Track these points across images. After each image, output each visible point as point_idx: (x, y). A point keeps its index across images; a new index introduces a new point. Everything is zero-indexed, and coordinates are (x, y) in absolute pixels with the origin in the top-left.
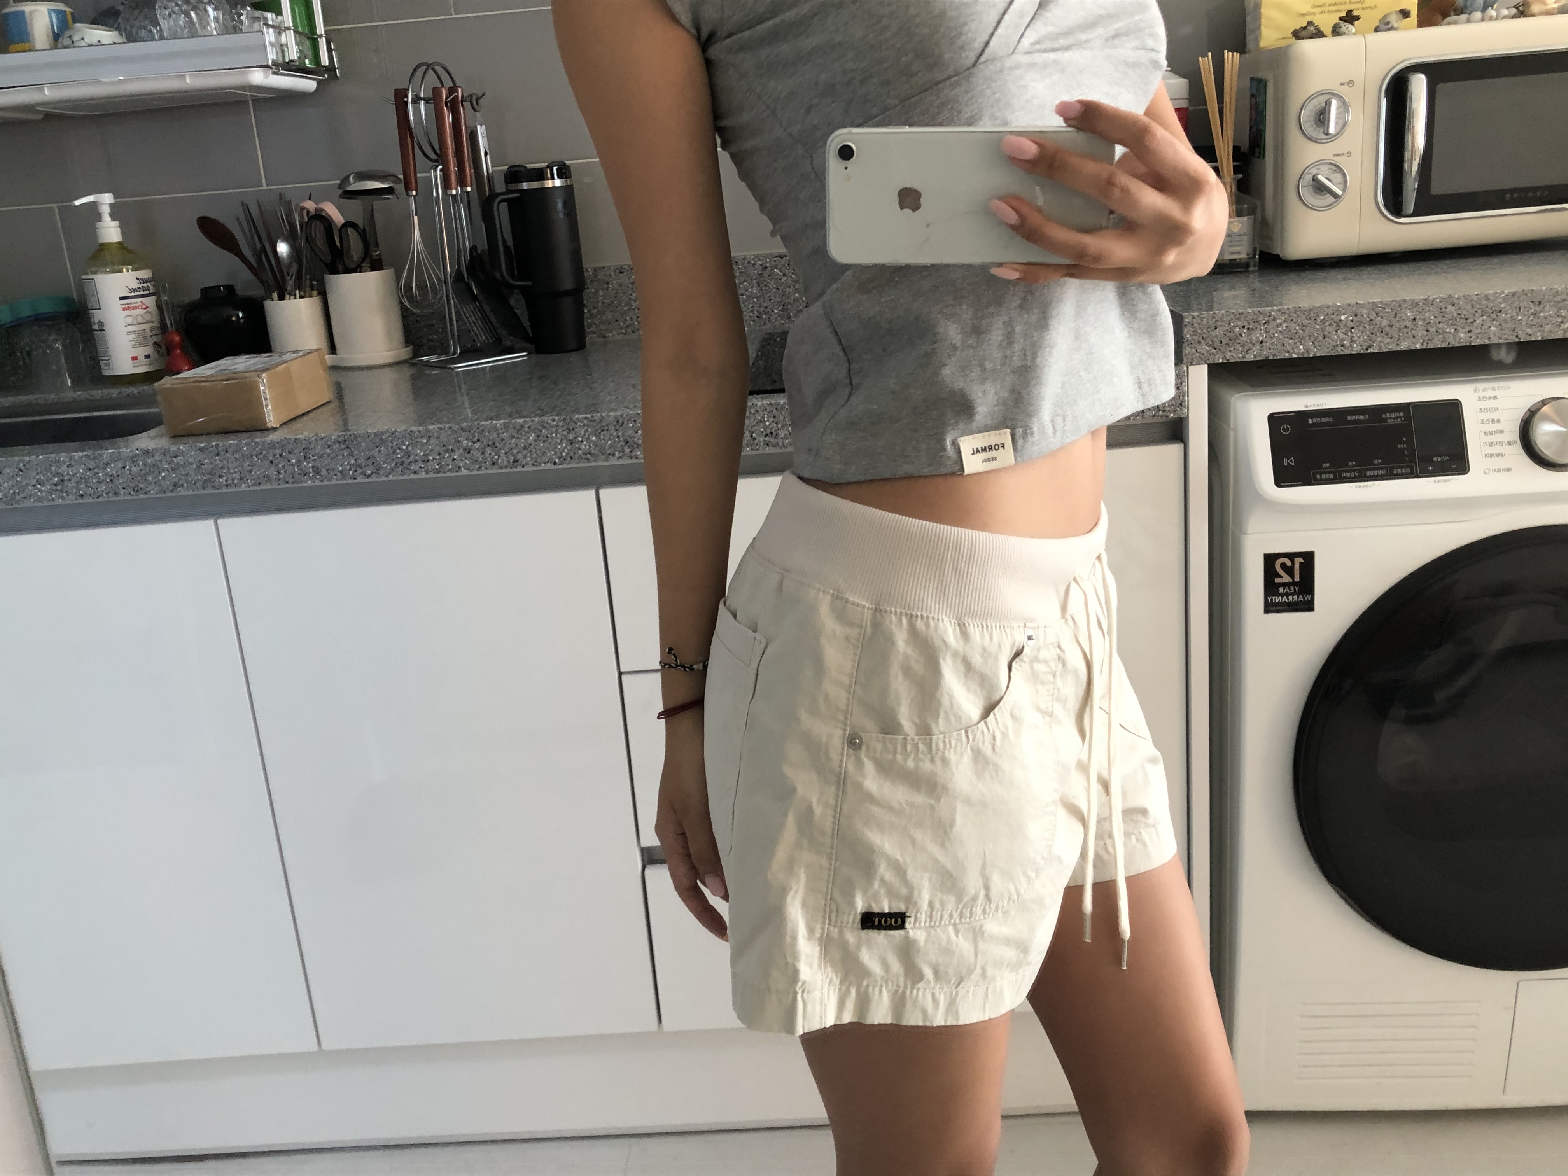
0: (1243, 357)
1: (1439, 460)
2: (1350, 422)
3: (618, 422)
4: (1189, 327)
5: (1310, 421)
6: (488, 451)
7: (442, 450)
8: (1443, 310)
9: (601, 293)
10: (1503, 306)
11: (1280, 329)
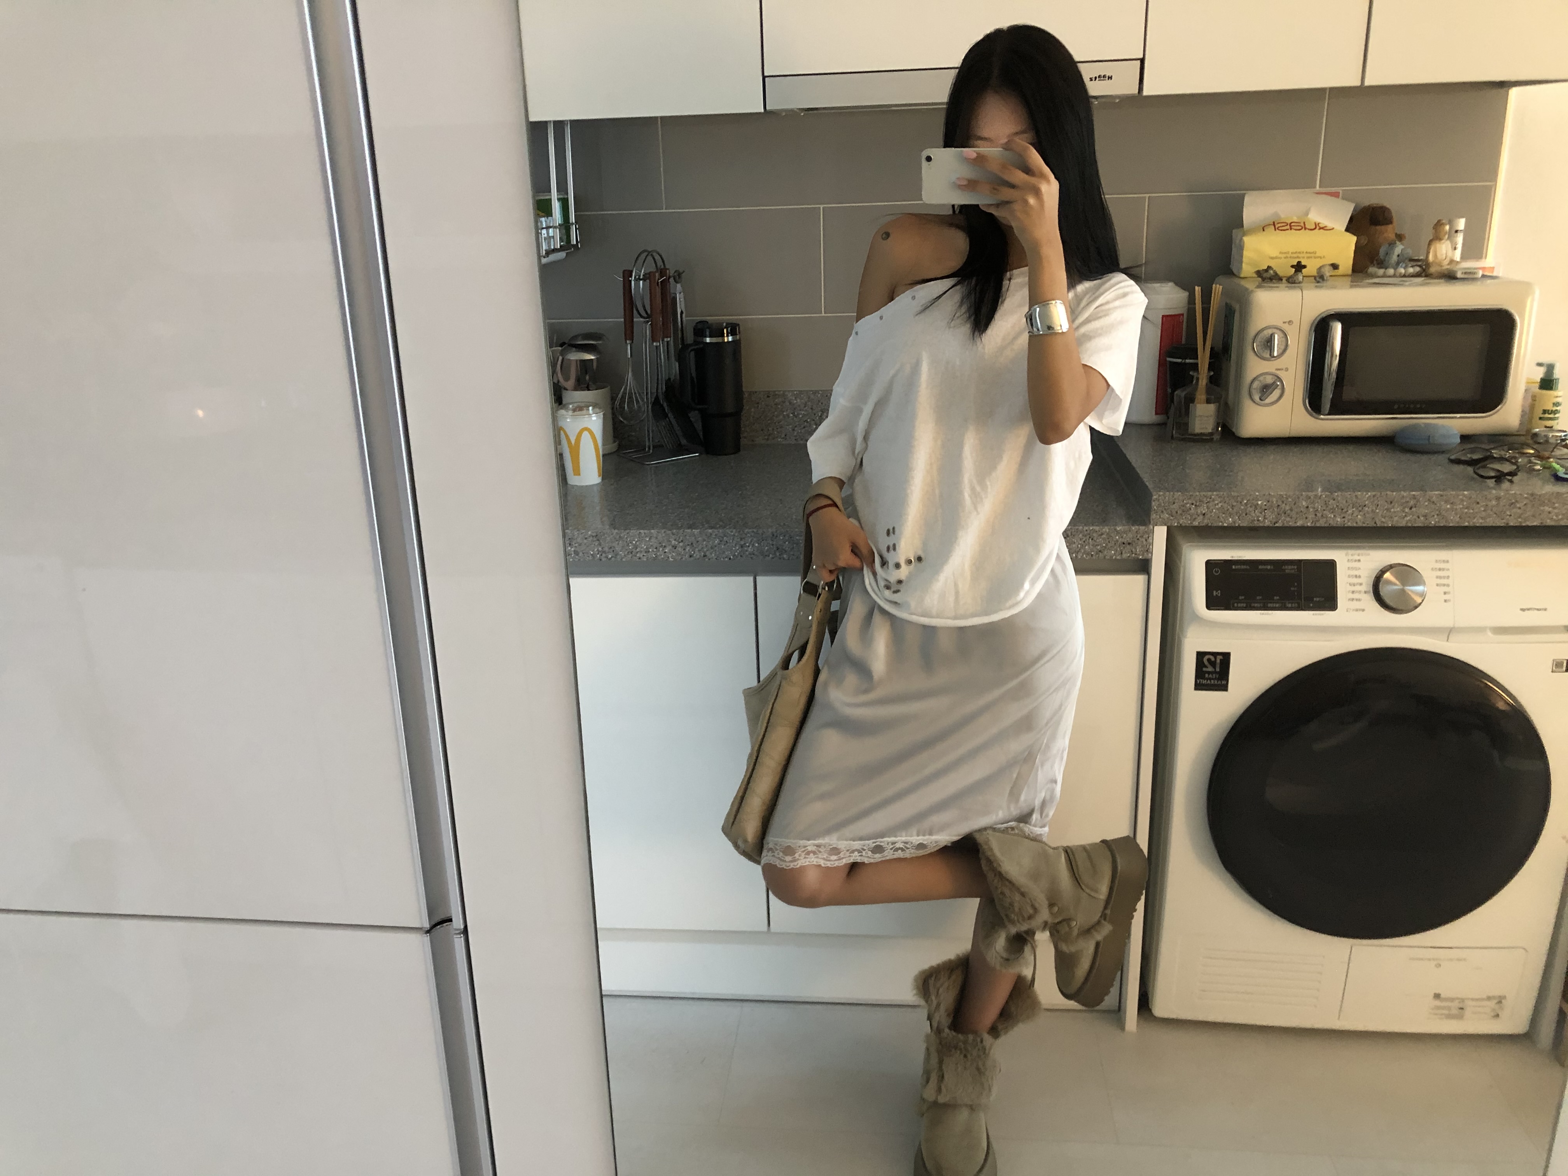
0: (1191, 523)
1: (1318, 599)
2: (1261, 570)
3: (773, 535)
4: (1156, 502)
5: (1234, 567)
6: (688, 548)
7: (658, 545)
8: (1327, 502)
9: (753, 410)
10: (1367, 502)
11: (1217, 507)
